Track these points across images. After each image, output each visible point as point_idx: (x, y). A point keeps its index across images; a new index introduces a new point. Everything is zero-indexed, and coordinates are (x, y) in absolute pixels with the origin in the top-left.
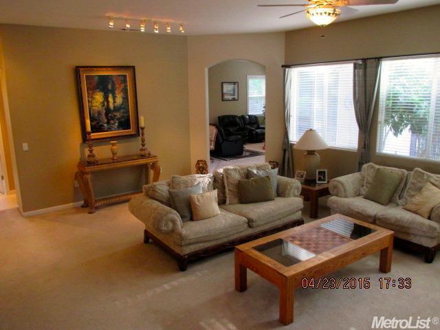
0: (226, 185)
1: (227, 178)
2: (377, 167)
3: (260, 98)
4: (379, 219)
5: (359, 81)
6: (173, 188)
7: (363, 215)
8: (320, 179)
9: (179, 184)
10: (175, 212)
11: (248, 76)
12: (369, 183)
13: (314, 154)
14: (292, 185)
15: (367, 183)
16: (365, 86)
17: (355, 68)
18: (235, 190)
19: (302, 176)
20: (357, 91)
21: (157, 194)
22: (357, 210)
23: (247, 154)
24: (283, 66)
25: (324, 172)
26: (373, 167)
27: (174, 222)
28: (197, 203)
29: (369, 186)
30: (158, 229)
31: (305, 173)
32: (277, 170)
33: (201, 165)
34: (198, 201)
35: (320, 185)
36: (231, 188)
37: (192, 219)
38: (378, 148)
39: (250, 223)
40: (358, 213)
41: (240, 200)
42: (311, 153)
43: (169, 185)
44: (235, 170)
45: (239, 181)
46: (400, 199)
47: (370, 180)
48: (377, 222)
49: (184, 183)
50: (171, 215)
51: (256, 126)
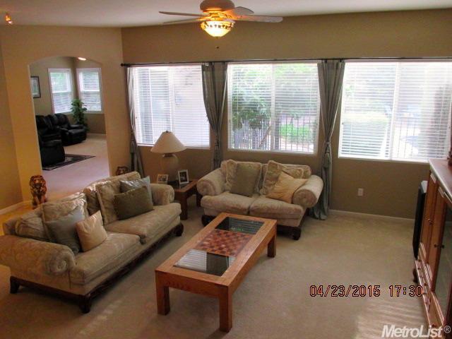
0: (101, 203)
1: (101, 194)
2: (237, 163)
3: (65, 94)
4: (253, 211)
5: (208, 82)
6: (47, 219)
7: (238, 209)
8: (182, 181)
9: (53, 213)
10: (66, 247)
11: (49, 70)
12: (232, 178)
13: (172, 156)
14: (166, 191)
15: (229, 178)
16: (215, 88)
17: (203, 70)
18: (112, 207)
19: (164, 180)
20: (207, 93)
21: (30, 230)
22: (232, 206)
23: (69, 159)
24: (122, 65)
25: (185, 173)
26: (232, 163)
27: (67, 259)
28: (86, 231)
29: (232, 181)
30: (52, 273)
31: (167, 176)
32: (148, 178)
33: (37, 182)
34: (86, 228)
35: (184, 186)
36: (107, 206)
37: (81, 251)
38: (229, 144)
39: (142, 239)
40: (233, 208)
41: (118, 216)
42: (169, 155)
43: (40, 216)
44: (107, 184)
45: (115, 196)
46: (260, 189)
47: (232, 175)
48: (251, 213)
49: (59, 210)
50: (63, 252)
51: (66, 126)
